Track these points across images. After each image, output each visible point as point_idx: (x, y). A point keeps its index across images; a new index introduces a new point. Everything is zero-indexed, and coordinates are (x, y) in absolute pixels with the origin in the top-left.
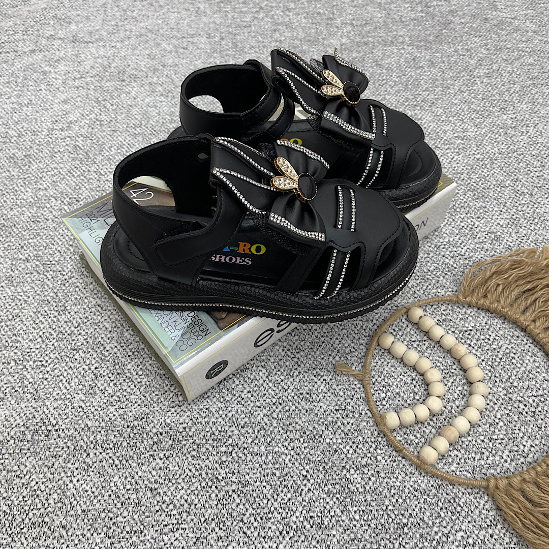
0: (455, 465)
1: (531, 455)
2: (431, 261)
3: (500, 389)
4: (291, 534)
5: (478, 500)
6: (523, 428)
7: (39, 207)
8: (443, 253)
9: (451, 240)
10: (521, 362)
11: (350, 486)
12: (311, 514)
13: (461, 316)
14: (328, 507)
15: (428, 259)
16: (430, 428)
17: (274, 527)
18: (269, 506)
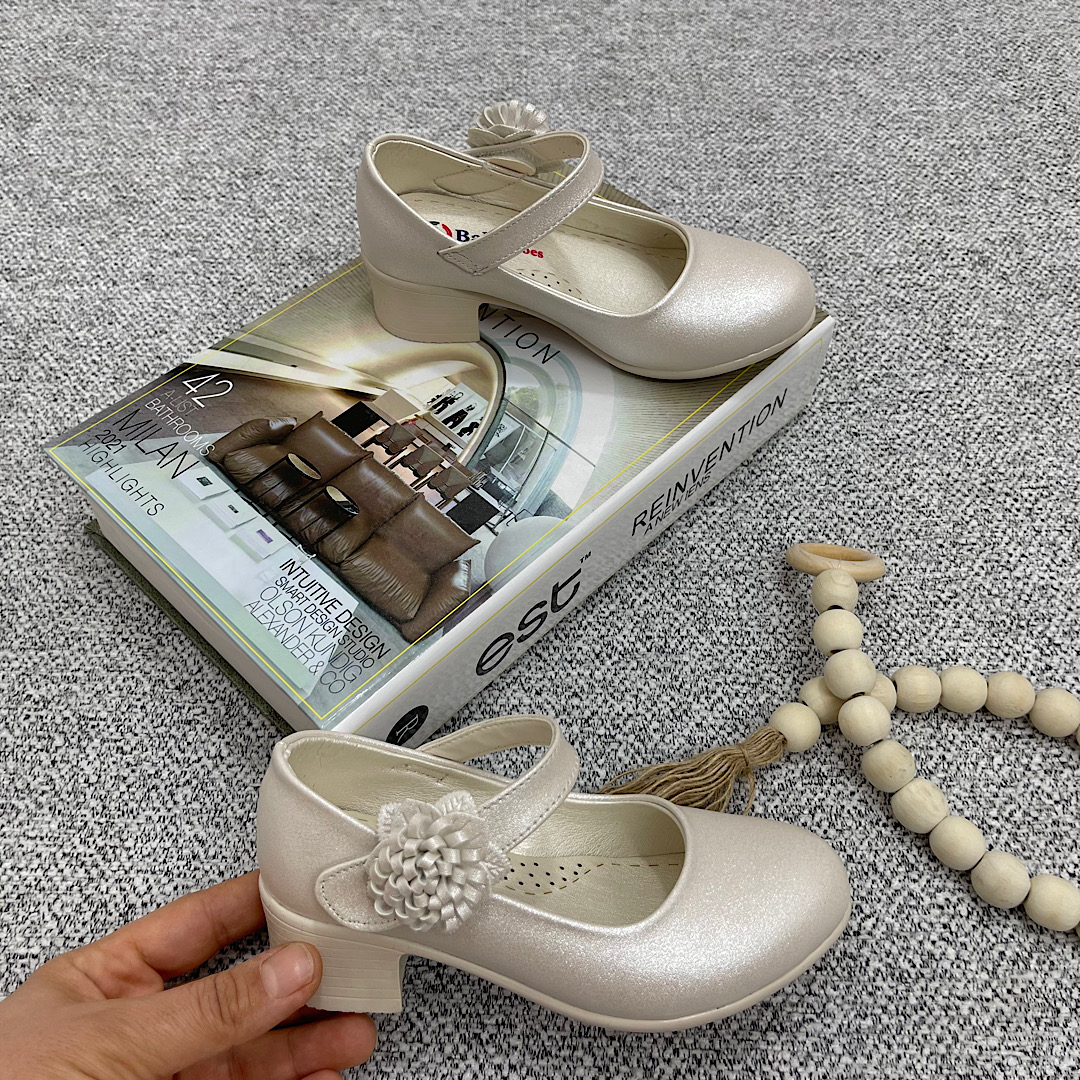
0: (892, 576)
1: (1021, 568)
2: (867, 292)
3: (974, 475)
4: (615, 658)
5: (927, 624)
6: (1009, 531)
7: (194, 178)
8: (887, 281)
9: (903, 261)
10: (1013, 439)
11: (714, 598)
12: (649, 634)
13: (913, 371)
14: (676, 625)
15: (861, 288)
16: (853, 525)
17: (586, 648)
18: (580, 619)
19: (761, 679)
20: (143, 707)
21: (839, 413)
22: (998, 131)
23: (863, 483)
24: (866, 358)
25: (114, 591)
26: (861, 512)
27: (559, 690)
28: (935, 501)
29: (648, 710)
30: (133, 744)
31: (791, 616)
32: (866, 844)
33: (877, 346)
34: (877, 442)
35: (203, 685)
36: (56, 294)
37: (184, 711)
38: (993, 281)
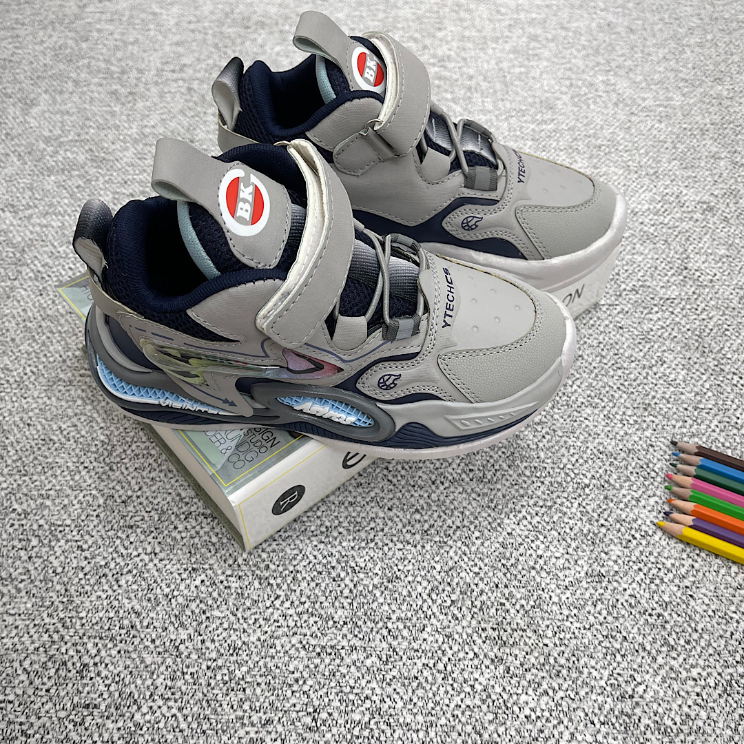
0: (650, 431)
3: (709, 359)
4: (446, 485)
8: (641, 220)
9: (652, 207)
11: (519, 442)
12: (471, 467)
13: (662, 284)
14: (492, 461)
16: (620, 392)
17: (425, 477)
19: (555, 503)
20: (97, 516)
21: (608, 312)
22: (717, 118)
23: (627, 363)
24: (627, 274)
25: (79, 433)
26: (626, 383)
27: (405, 507)
28: (681, 377)
29: (472, 523)
30: (90, 542)
31: (576, 456)
32: (636, 629)
33: (635, 266)
34: (636, 333)
35: (142, 499)
36: (45, 222)
37: (128, 518)
38: (718, 222)
